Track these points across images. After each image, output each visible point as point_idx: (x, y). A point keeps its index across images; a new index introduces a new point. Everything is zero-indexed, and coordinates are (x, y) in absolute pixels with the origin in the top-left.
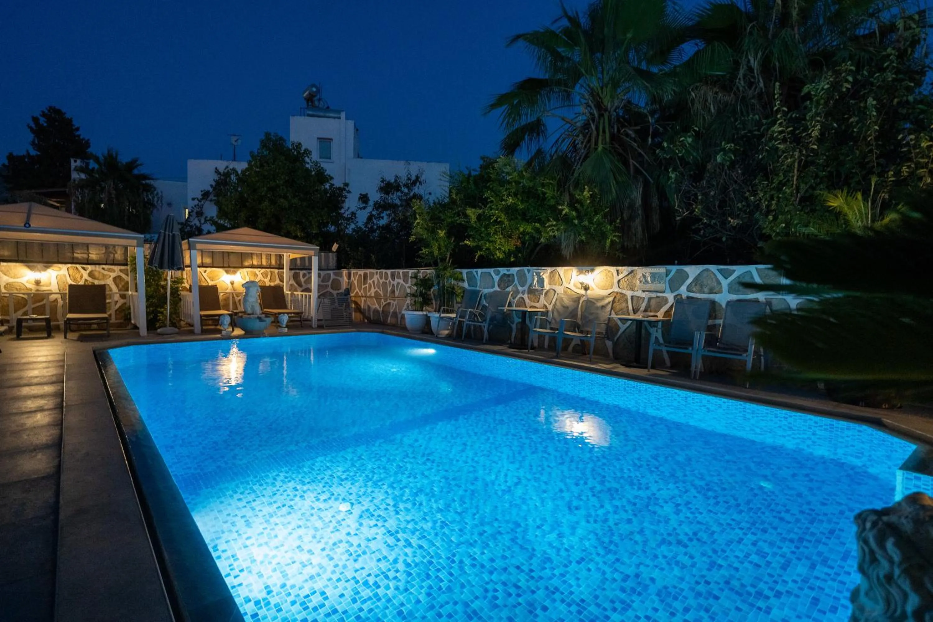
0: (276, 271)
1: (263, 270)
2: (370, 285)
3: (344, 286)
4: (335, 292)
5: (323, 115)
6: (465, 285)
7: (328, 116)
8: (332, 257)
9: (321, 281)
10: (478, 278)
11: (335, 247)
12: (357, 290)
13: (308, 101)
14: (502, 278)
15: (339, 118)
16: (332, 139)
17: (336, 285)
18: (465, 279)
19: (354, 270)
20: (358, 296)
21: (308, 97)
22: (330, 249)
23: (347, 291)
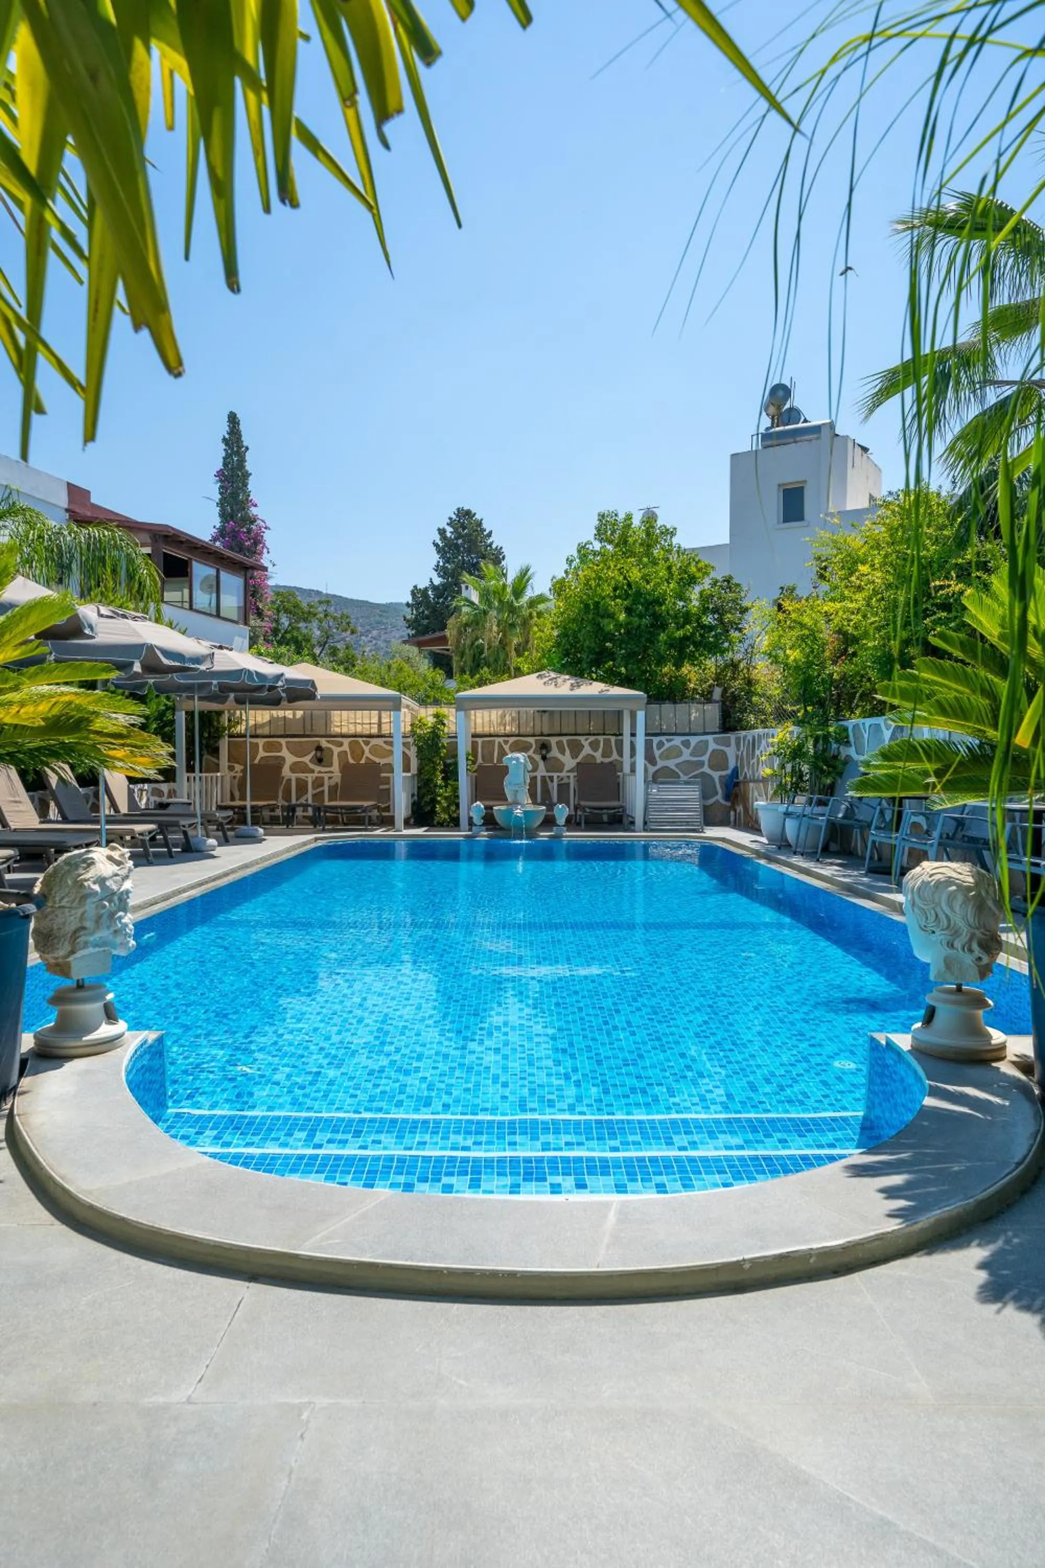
0: (613, 739)
1: (592, 738)
2: (758, 759)
3: (732, 764)
4: (716, 775)
5: (792, 440)
6: (852, 751)
7: (798, 439)
8: (713, 711)
9: (691, 755)
10: (866, 736)
11: (717, 693)
12: (746, 769)
13: (773, 419)
14: (893, 734)
15: (818, 438)
16: (805, 482)
17: (719, 760)
18: (851, 739)
19: (743, 733)
20: (746, 781)
21: (772, 410)
22: (707, 697)
23: (735, 772)
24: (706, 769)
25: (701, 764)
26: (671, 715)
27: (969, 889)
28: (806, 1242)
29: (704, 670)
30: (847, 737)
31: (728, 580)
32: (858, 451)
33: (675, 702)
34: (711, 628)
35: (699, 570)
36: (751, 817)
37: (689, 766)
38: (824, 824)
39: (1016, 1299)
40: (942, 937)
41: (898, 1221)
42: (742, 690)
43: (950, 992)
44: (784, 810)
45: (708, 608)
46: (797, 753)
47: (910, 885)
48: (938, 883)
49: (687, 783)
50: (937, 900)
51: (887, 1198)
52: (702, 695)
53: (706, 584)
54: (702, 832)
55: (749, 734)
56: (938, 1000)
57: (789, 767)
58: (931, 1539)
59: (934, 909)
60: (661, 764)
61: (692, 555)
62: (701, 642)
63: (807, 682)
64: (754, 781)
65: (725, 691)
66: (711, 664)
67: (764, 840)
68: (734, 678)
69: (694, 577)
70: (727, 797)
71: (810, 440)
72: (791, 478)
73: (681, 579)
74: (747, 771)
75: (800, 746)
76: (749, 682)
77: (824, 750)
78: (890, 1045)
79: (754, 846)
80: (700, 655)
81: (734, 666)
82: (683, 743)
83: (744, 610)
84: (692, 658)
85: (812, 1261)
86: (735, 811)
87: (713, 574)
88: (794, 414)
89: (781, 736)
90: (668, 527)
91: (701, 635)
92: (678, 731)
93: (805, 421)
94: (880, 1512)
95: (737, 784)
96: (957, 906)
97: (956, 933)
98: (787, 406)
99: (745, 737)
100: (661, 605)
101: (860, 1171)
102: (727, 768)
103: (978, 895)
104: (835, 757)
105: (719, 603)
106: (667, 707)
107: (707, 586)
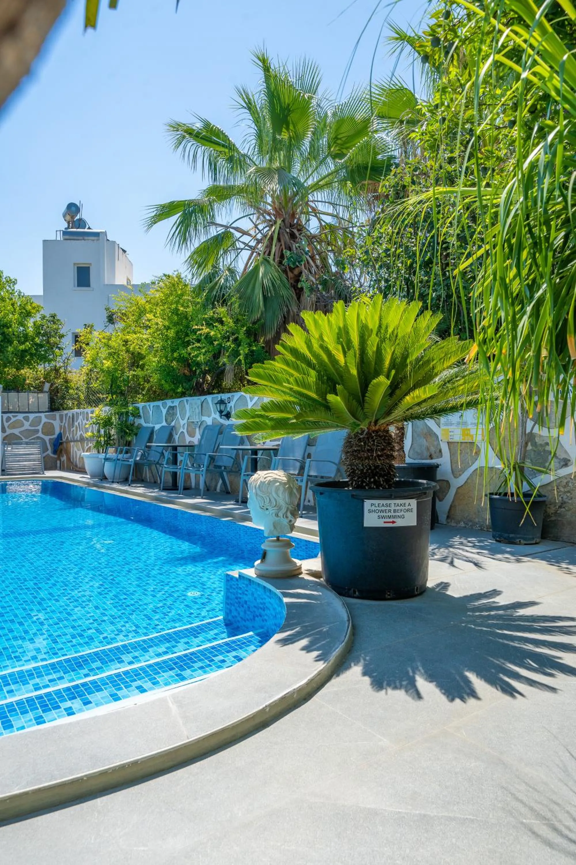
2: (77, 428)
3: (57, 432)
4: (47, 438)
5: (81, 238)
6: (142, 421)
7: (86, 238)
8: (44, 398)
9: (30, 425)
10: (151, 412)
11: (47, 386)
12: (68, 434)
13: (69, 223)
14: (168, 411)
15: (98, 240)
16: (91, 264)
17: (48, 429)
18: (142, 414)
19: (65, 412)
20: (68, 442)
21: (68, 218)
22: (39, 389)
23: (60, 436)
24: (40, 434)
25: (37, 431)
26: (16, 400)
27: (285, 484)
28: (289, 686)
29: (37, 372)
30: (139, 413)
31: (53, 316)
32: (121, 251)
33: (18, 392)
34: (41, 346)
35: (34, 308)
36: (72, 463)
37: (28, 433)
38: (132, 464)
39: (389, 685)
40: (273, 511)
41: (322, 662)
42: (62, 385)
43: (273, 541)
44: (104, 457)
45: (40, 333)
46: (107, 423)
47: (254, 485)
48: (270, 481)
49: (27, 443)
50: (269, 491)
51: (308, 652)
52: (35, 388)
53: (38, 318)
54: (43, 474)
55: (70, 413)
56: (269, 546)
57: (102, 432)
58: (446, 814)
59: (268, 496)
60: (9, 431)
61: (29, 300)
62: (35, 354)
63: (114, 380)
64: (74, 441)
65: (52, 385)
66: (42, 368)
67: (89, 477)
68: (56, 378)
69: (30, 312)
70: (55, 452)
71: (93, 240)
72: (83, 261)
73: (22, 313)
74: (68, 435)
75: (110, 419)
76: (66, 381)
77: (126, 421)
78: (241, 576)
79: (84, 480)
80: (35, 363)
81: (56, 370)
82: (24, 418)
83: (61, 336)
84: (29, 363)
85: (295, 696)
86: (60, 460)
87: (42, 312)
88: (81, 223)
89: (97, 413)
90: (11, 278)
91: (35, 349)
92: (21, 410)
93: (89, 228)
94: (417, 812)
95: (61, 444)
96: (280, 493)
97: (280, 509)
98: (78, 217)
99: (66, 415)
100: (8, 328)
101: (285, 642)
102: (54, 434)
103: (290, 487)
104: (132, 425)
105: (48, 330)
106: (13, 395)
107: (38, 319)
